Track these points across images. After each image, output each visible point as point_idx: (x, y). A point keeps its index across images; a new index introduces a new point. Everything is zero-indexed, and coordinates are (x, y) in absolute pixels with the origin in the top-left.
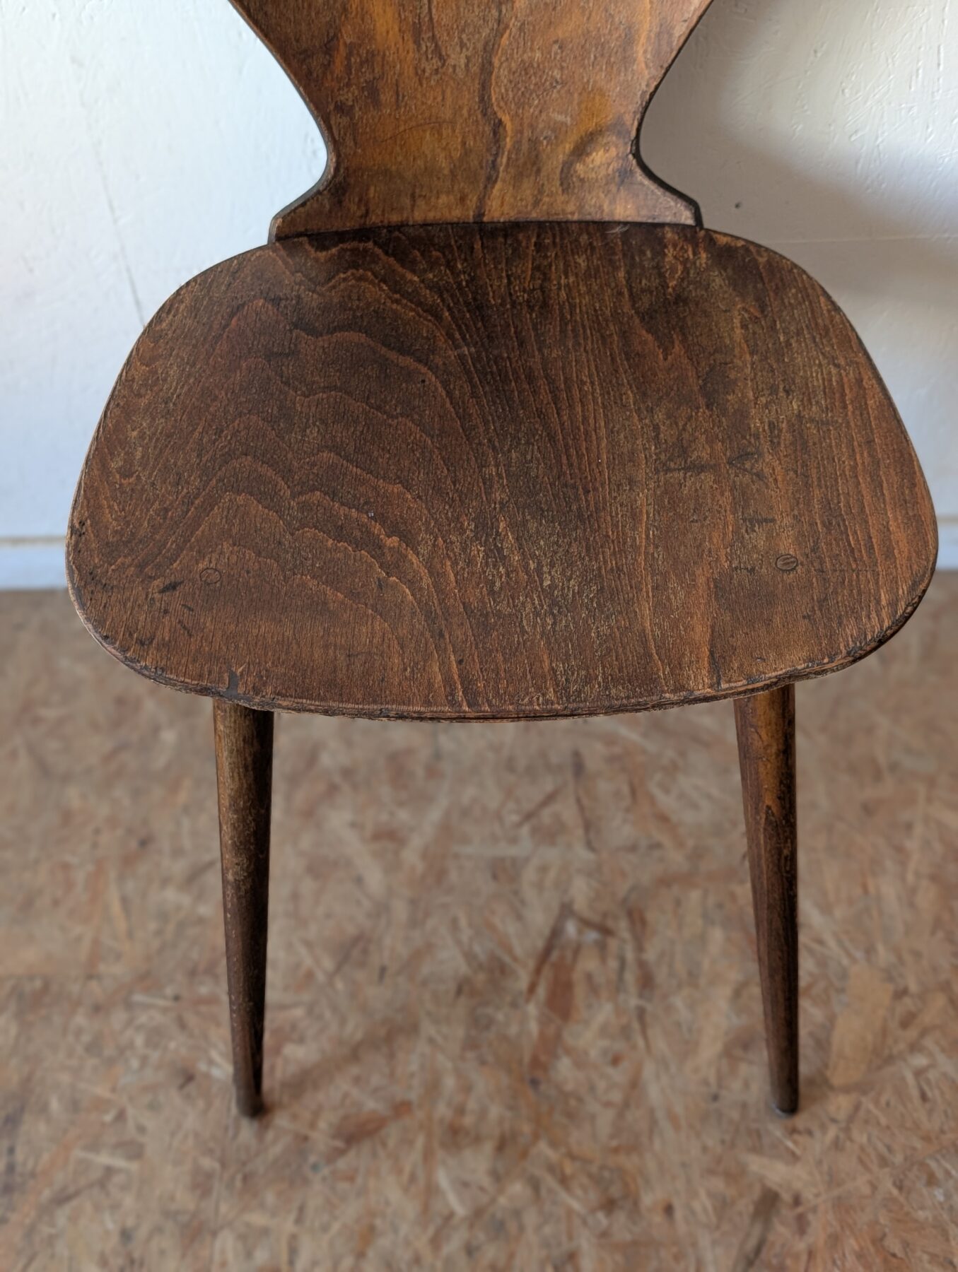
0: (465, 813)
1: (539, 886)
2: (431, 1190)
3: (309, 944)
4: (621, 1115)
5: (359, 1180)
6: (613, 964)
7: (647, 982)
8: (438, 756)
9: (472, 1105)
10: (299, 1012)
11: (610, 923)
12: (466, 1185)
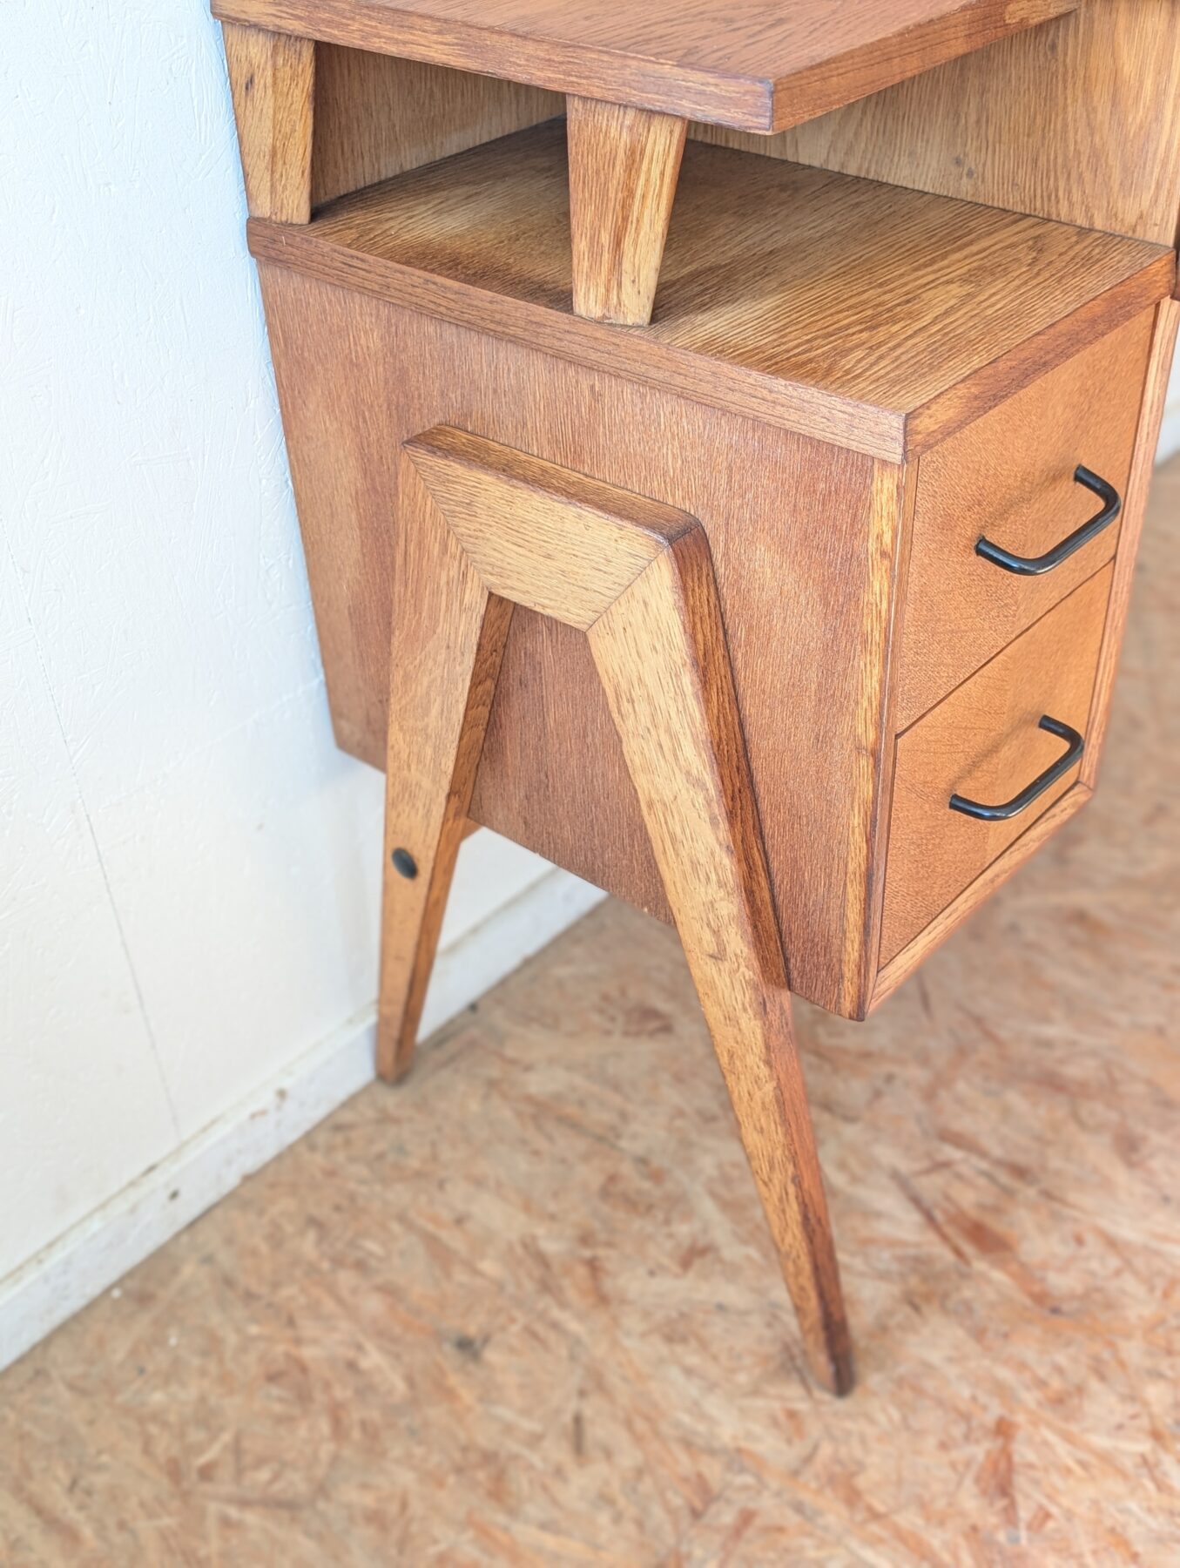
0: (726, 1180)
1: (855, 1179)
2: (1106, 1458)
3: (756, 1392)
4: (1136, 1273)
5: (1054, 1510)
6: (982, 1181)
7: (1020, 1172)
8: (642, 1161)
9: (1042, 1372)
10: (826, 1450)
11: (941, 1157)
12: (1120, 1427)
